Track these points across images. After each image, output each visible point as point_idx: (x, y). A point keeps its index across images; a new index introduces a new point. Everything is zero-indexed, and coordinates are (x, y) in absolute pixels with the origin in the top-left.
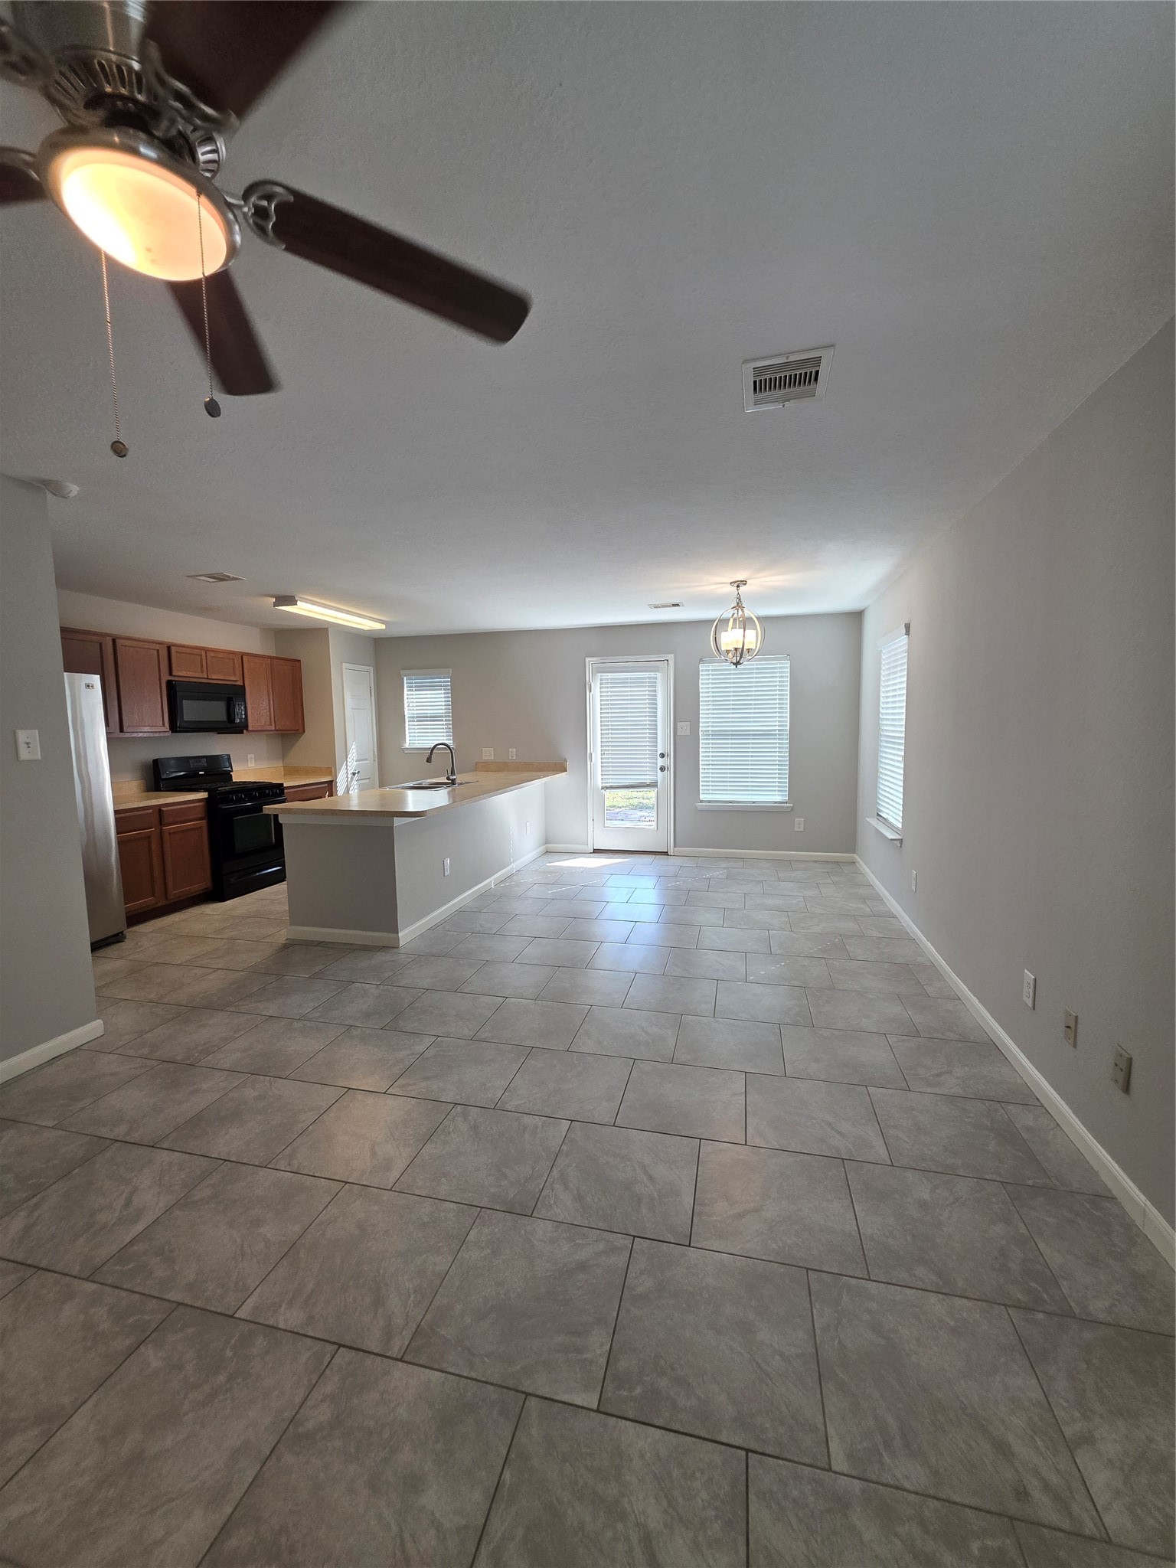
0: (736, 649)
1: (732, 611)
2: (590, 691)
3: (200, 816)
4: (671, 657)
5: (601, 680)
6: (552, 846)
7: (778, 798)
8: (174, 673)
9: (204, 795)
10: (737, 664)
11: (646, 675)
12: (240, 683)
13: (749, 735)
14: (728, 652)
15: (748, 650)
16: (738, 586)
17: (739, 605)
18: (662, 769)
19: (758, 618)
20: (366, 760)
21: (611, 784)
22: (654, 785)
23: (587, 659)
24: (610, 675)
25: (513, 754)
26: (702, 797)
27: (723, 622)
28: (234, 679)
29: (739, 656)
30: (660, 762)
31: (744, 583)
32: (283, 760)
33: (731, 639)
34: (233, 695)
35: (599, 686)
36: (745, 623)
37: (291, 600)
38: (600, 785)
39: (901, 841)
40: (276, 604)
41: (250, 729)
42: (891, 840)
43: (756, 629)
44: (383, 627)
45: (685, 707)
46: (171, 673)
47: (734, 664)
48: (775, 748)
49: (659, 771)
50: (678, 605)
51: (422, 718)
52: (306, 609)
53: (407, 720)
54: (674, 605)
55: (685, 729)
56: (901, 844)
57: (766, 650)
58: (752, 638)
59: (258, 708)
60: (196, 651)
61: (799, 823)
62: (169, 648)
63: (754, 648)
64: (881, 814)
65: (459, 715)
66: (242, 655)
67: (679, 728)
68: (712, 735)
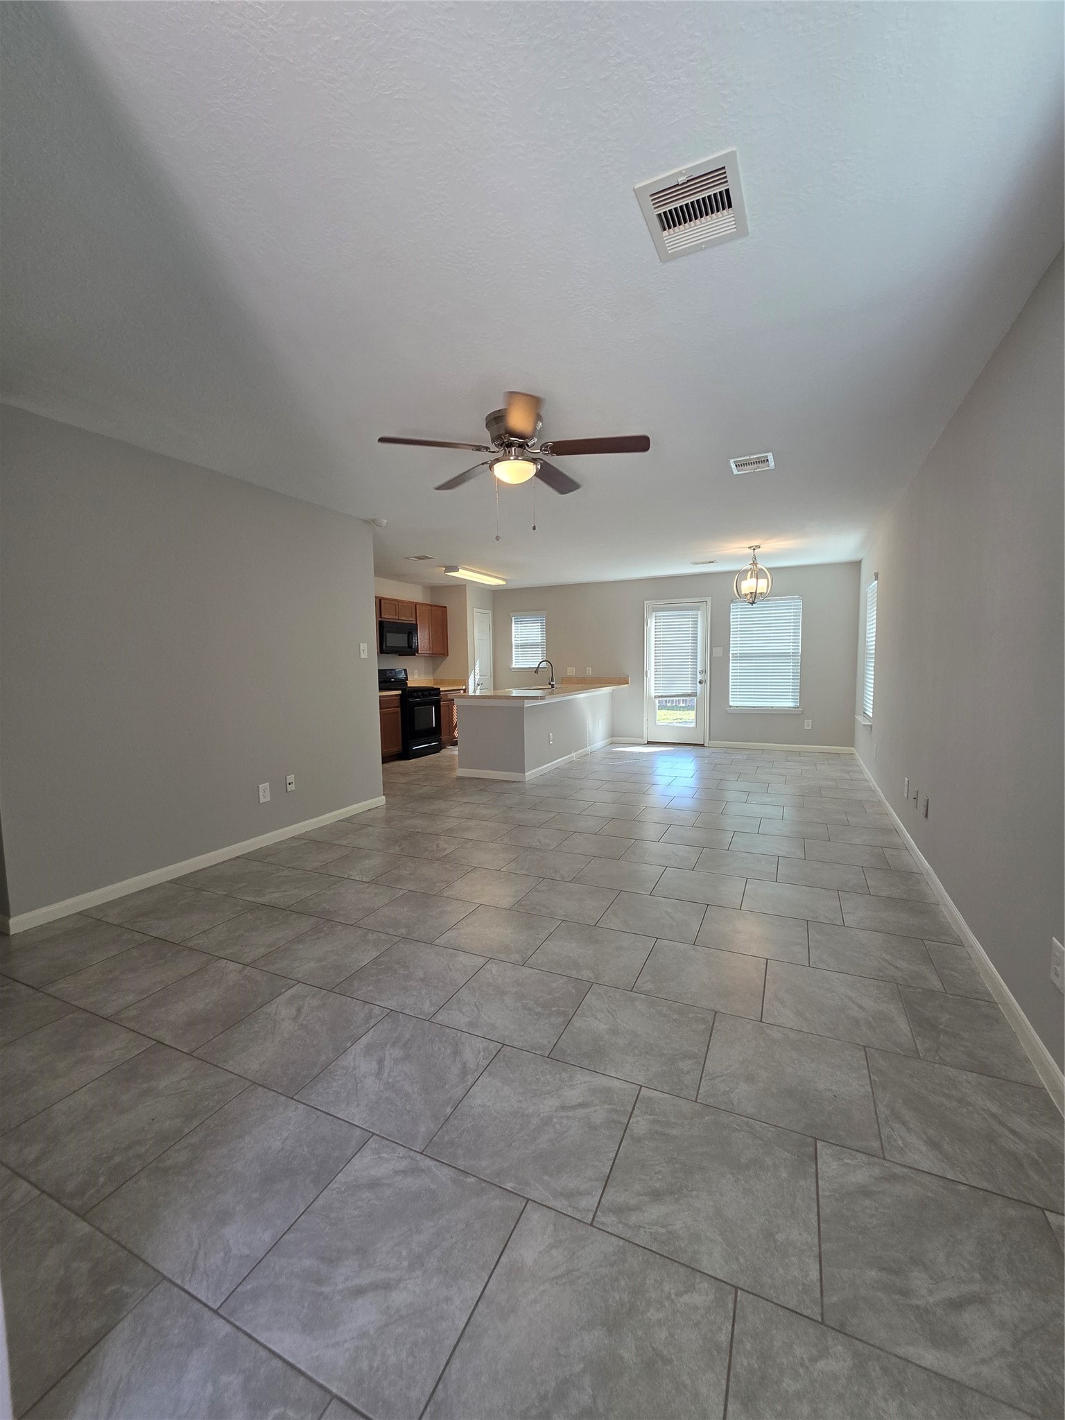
0: (751, 593)
1: (750, 566)
2: (647, 625)
3: (397, 705)
4: (709, 599)
5: (656, 616)
6: (616, 739)
7: (791, 705)
8: (383, 616)
9: (399, 692)
10: (753, 603)
11: (690, 612)
12: (414, 622)
13: (769, 656)
14: (746, 595)
15: (761, 594)
16: (754, 549)
17: (755, 563)
18: (701, 682)
19: (767, 569)
20: (486, 676)
21: (662, 694)
22: (694, 695)
23: (646, 602)
24: (662, 613)
25: (589, 671)
26: (731, 704)
27: (742, 574)
28: (412, 620)
29: (754, 598)
30: (699, 677)
31: (759, 547)
32: (433, 674)
33: (748, 585)
34: (411, 630)
35: (654, 621)
36: (758, 574)
37: (456, 569)
38: (653, 695)
39: (871, 726)
40: (445, 572)
41: (419, 652)
42: (864, 725)
43: (766, 577)
44: (504, 583)
45: (719, 635)
46: (381, 617)
47: (751, 603)
48: (790, 666)
49: (698, 684)
50: (713, 562)
51: (524, 646)
52: (463, 574)
53: (514, 647)
54: (710, 562)
55: (718, 651)
56: (871, 728)
57: (773, 593)
58: (762, 585)
59: (423, 639)
60: (392, 602)
61: (808, 725)
62: (380, 600)
63: (765, 592)
64: (866, 712)
65: (551, 643)
66: (416, 604)
67: (714, 651)
68: (740, 657)
